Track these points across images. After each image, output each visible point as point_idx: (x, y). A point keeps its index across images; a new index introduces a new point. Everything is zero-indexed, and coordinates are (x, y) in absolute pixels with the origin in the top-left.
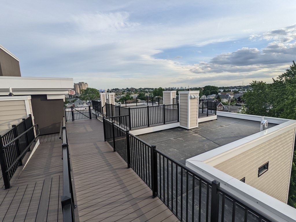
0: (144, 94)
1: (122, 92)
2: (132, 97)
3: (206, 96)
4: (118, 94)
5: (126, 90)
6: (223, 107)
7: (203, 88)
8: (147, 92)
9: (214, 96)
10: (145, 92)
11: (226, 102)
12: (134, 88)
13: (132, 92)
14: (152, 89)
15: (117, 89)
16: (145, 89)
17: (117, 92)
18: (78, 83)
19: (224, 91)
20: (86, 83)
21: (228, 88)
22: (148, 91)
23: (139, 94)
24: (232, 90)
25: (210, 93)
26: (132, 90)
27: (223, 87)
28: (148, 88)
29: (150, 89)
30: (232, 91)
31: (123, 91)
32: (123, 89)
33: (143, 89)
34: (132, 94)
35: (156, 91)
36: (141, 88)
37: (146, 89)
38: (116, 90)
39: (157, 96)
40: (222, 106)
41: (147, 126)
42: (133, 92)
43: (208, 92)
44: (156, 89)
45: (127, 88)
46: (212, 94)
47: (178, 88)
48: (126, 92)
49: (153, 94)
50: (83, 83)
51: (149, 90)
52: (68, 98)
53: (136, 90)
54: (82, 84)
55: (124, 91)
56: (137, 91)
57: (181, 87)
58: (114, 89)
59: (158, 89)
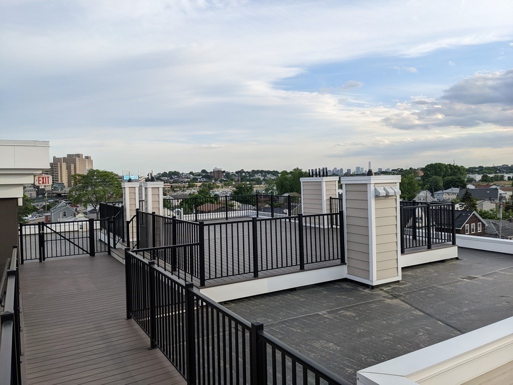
0: (251, 188)
1: (187, 182)
2: (216, 195)
3: (432, 193)
4: (177, 187)
5: (199, 175)
6: (483, 225)
7: (422, 169)
8: (259, 182)
9: (453, 193)
10: (253, 180)
11: (491, 210)
12: (224, 172)
13: (216, 180)
14: (275, 173)
15: (176, 173)
16: (254, 172)
17: (173, 183)
18: (66, 156)
19: (485, 179)
20: (87, 158)
21: (495, 169)
22: (262, 178)
23: (237, 188)
24: (506, 176)
25: (441, 184)
26: (216, 176)
27: (480, 167)
28: (262, 172)
29: (269, 172)
30: (506, 178)
31: (193, 178)
32: (191, 173)
33: (249, 173)
34: (218, 187)
35: (286, 179)
36: (242, 172)
37: (258, 172)
38: (171, 177)
39: (287, 192)
40: (480, 221)
41: (253, 274)
42: (221, 181)
43: (436, 183)
44: (285, 173)
45: (204, 171)
46: (447, 186)
47: (349, 170)
48: (200, 182)
49: (275, 188)
50: (78, 156)
51: (265, 176)
52: (34, 199)
53: (228, 175)
54: (77, 159)
55: (195, 180)
56: (232, 180)
57: (358, 168)
58: (165, 174)
59: (291, 173)
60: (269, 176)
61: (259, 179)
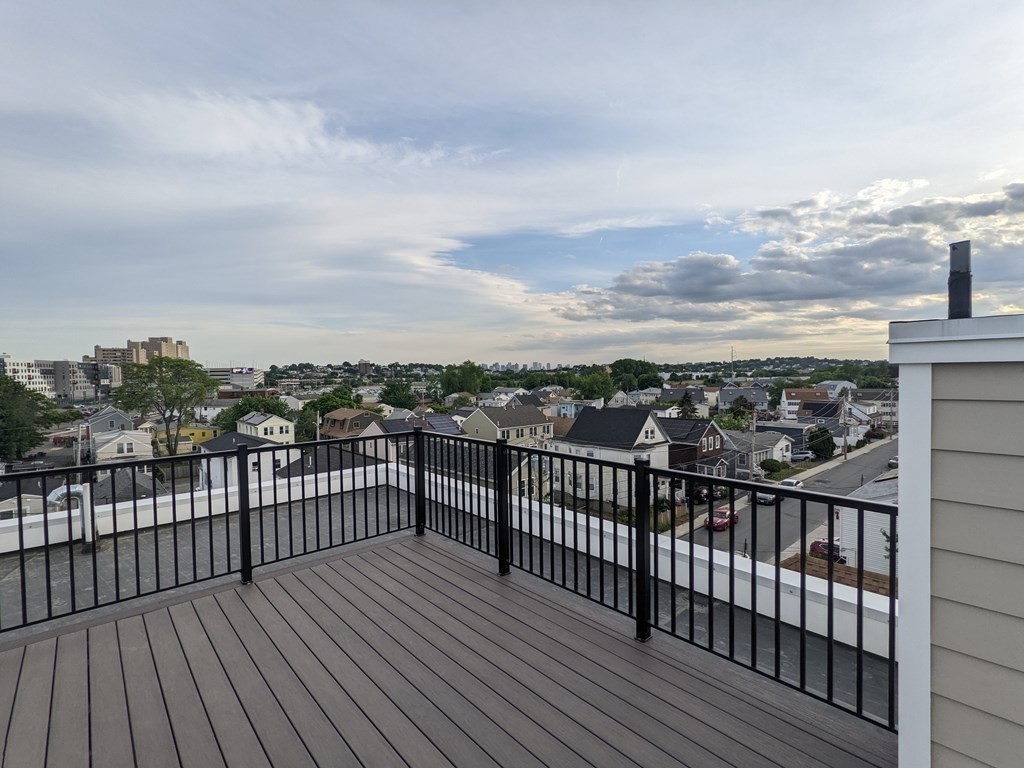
0: (408, 386)
1: (324, 377)
2: (358, 396)
3: (626, 392)
4: (308, 384)
5: (340, 369)
6: (721, 438)
7: (610, 366)
8: (417, 378)
9: (652, 394)
10: (410, 376)
12: (373, 365)
13: (362, 375)
14: (438, 368)
15: (309, 366)
16: (412, 366)
19: (673, 378)
20: (180, 343)
21: (680, 367)
22: (422, 374)
23: (388, 386)
24: (695, 375)
26: (362, 370)
27: (666, 365)
28: (422, 366)
29: (430, 366)
30: (694, 378)
31: (331, 372)
32: (330, 366)
33: (405, 367)
34: (365, 384)
35: (454, 375)
36: (397, 365)
37: (416, 366)
38: (301, 371)
39: (456, 391)
40: (719, 433)
42: (369, 377)
43: (631, 382)
44: (450, 367)
45: (346, 364)
47: (525, 366)
48: (340, 377)
49: (439, 386)
50: (165, 340)
51: (426, 371)
53: (378, 369)
54: (163, 344)
55: (334, 375)
56: (384, 375)
57: (535, 364)
59: (461, 367)
60: (431, 371)
61: (418, 374)
